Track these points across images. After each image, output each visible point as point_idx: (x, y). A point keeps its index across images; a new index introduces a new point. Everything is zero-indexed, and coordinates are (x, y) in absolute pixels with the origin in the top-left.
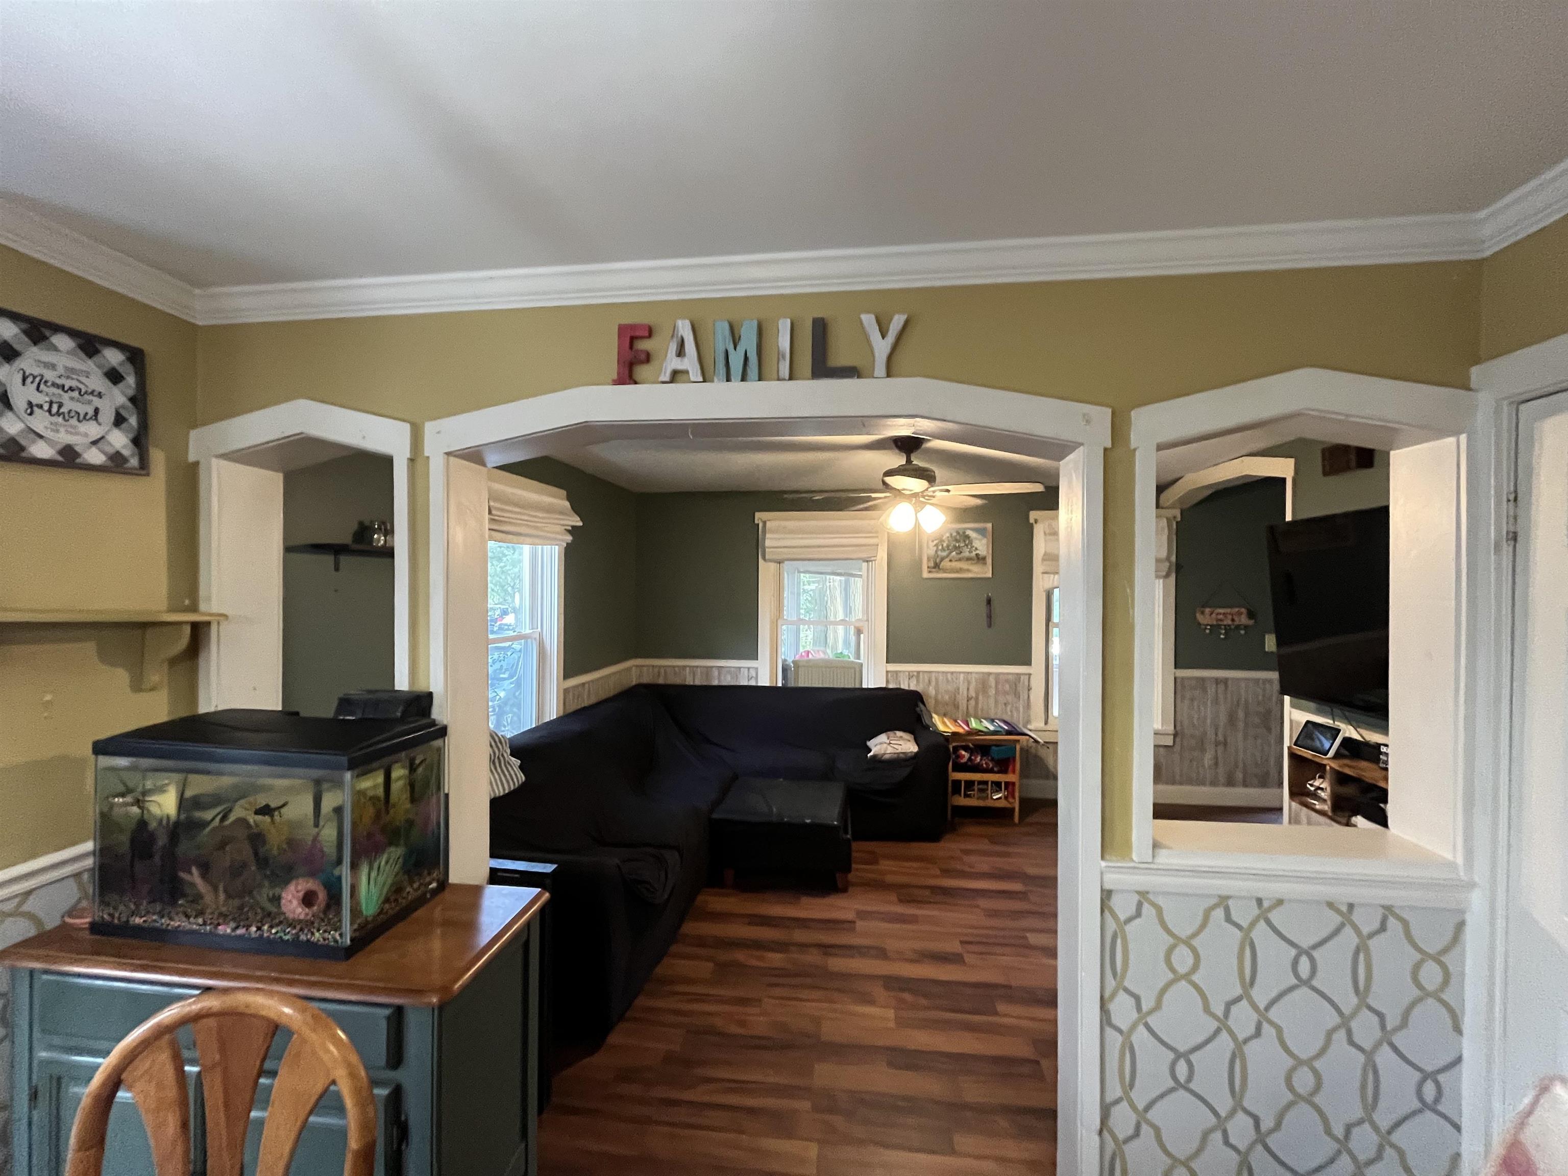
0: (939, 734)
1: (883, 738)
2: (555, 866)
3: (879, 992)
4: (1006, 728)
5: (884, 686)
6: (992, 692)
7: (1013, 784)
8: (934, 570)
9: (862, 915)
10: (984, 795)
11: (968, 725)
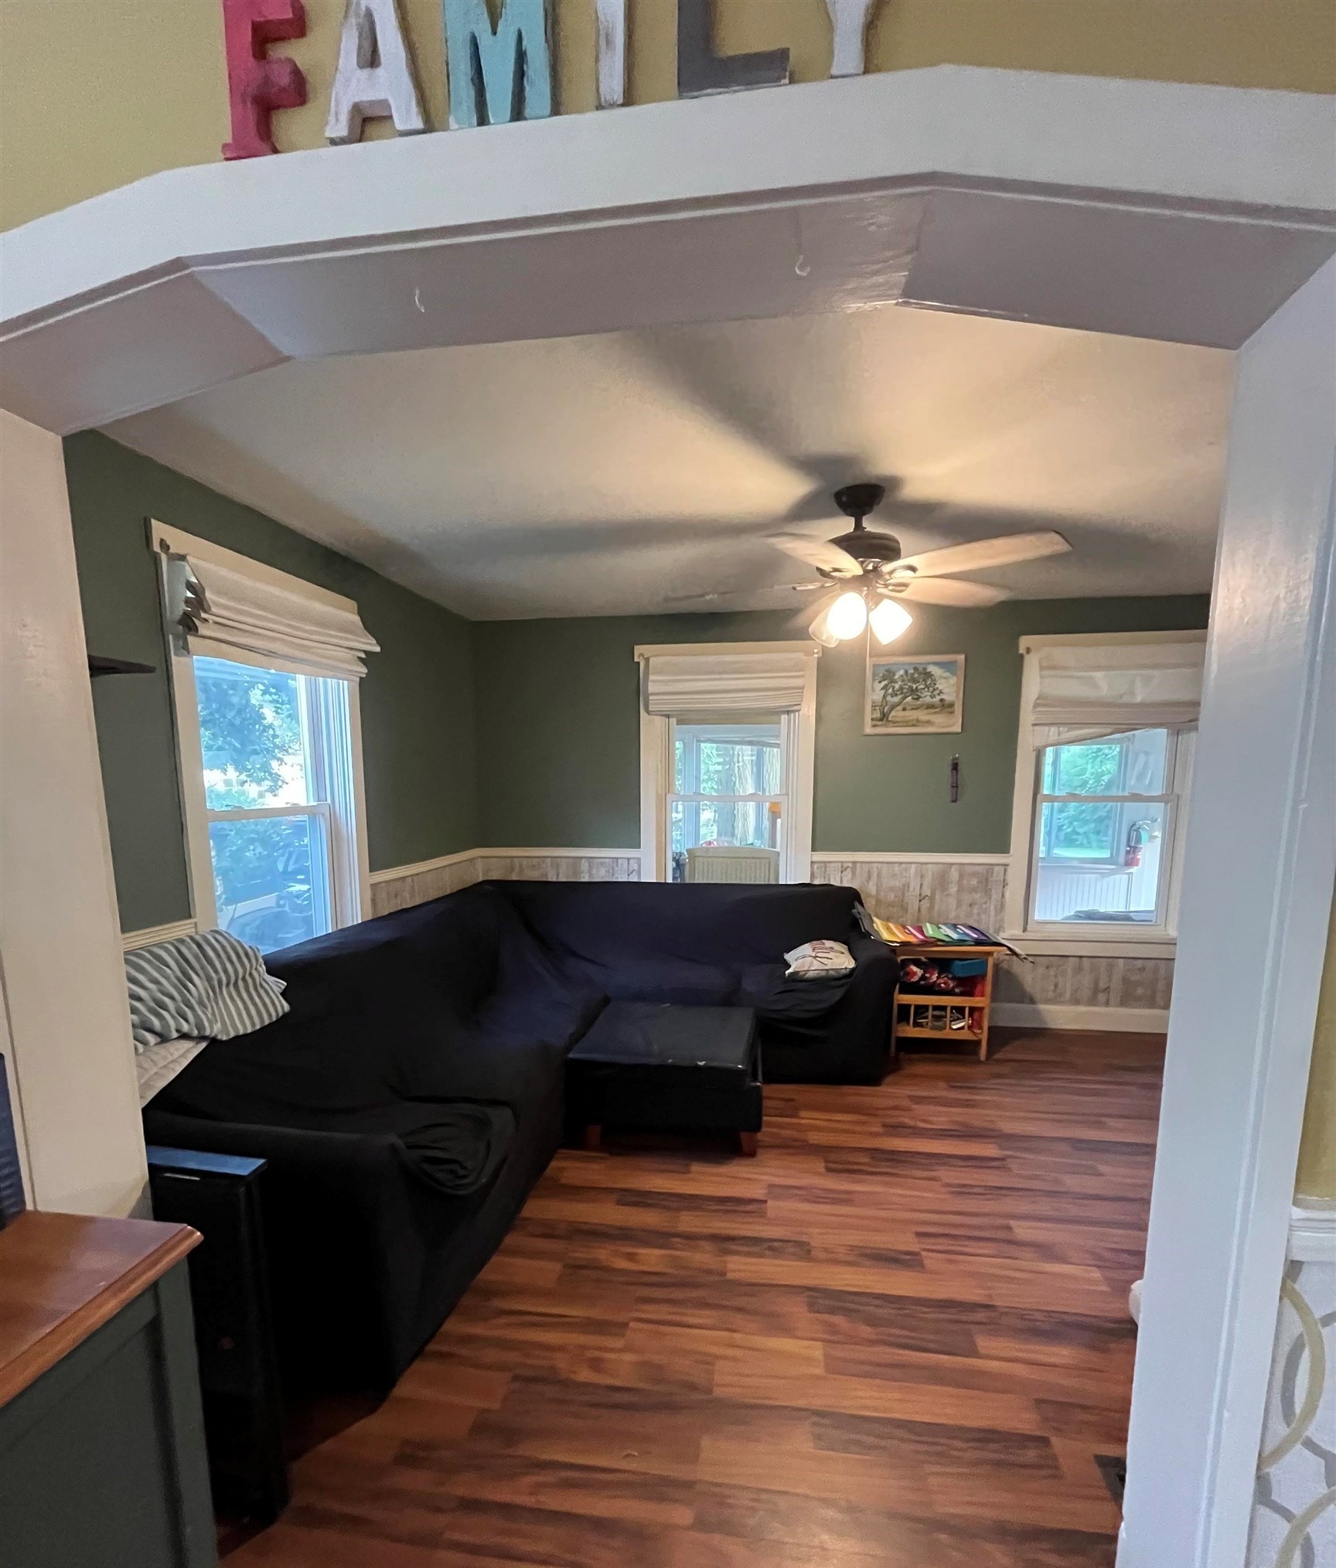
0: (884, 944)
1: (806, 949)
2: (262, 1161)
3: (796, 1309)
4: (975, 936)
5: (807, 881)
6: (953, 889)
7: (981, 1009)
8: (880, 723)
9: (777, 1191)
10: (939, 1024)
11: (922, 933)
